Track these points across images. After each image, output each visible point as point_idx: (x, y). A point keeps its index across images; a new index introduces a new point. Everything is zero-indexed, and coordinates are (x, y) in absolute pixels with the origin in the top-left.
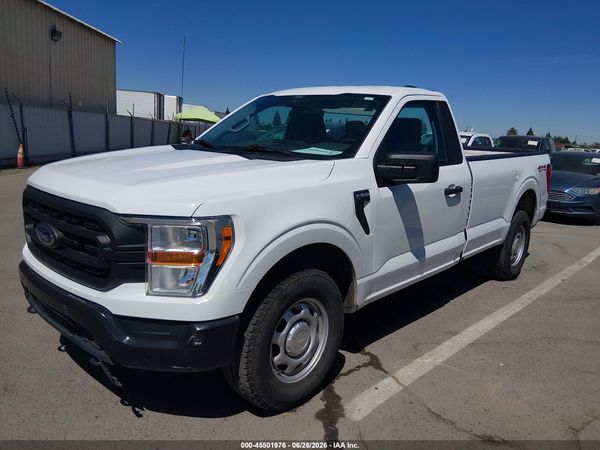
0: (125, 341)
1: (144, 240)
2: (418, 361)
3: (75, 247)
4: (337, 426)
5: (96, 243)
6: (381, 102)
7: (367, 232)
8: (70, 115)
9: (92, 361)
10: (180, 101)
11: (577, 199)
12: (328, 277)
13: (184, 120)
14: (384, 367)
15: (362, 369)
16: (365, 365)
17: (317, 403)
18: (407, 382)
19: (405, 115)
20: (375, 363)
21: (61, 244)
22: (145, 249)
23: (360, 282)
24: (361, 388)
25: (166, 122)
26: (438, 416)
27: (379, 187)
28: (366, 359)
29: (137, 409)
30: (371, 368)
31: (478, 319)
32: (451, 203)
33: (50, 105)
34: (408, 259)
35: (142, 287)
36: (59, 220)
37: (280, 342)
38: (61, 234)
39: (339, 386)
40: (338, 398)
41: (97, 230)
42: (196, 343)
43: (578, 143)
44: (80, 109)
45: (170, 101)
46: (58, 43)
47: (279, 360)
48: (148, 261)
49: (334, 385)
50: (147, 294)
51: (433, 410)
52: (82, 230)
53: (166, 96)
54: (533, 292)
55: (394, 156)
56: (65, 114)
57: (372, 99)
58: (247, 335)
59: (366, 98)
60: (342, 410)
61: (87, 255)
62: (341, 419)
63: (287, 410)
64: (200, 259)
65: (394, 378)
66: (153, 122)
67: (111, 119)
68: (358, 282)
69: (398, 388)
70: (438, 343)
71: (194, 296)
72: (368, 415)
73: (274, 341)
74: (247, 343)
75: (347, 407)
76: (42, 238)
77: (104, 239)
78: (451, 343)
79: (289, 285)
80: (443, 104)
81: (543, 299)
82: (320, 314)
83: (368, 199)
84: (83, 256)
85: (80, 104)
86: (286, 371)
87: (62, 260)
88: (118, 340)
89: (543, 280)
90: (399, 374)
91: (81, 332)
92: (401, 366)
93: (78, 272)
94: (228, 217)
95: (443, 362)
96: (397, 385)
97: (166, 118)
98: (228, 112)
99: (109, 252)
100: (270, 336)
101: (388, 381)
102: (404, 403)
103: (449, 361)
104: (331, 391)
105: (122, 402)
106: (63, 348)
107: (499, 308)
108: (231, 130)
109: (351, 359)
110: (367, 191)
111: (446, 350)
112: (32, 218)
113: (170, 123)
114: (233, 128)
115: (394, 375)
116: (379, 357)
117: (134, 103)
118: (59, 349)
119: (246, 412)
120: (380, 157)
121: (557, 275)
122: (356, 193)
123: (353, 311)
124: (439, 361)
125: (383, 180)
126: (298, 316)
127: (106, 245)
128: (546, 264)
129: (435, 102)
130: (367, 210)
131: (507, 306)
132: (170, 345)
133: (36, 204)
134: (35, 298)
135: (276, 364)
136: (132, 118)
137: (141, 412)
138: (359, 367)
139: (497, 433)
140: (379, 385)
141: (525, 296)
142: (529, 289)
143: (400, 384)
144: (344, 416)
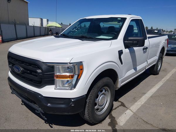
0: (48, 105)
1: (53, 71)
2: (136, 103)
3: (28, 73)
4: (116, 128)
5: (36, 72)
6: (124, 20)
7: (122, 64)
8: (15, 26)
9: (36, 111)
10: (48, 21)
11: (172, 48)
12: (111, 79)
13: (49, 26)
14: (126, 106)
15: (119, 107)
16: (120, 106)
17: (108, 120)
18: (134, 111)
19: (131, 24)
20: (123, 105)
21: (23, 72)
22: (54, 74)
23: (120, 80)
24: (121, 114)
25: (44, 27)
26: (147, 122)
27: (125, 49)
28: (120, 103)
29: (50, 125)
30: (122, 106)
31: (151, 88)
32: (144, 52)
33: (9, 23)
34: (133, 71)
35: (53, 87)
36: (22, 64)
37: (97, 102)
38: (23, 69)
39: (113, 113)
40: (114, 118)
41: (37, 68)
42: (72, 105)
43: (166, 31)
44: (18, 24)
45: (45, 21)
46: (10, 3)
47: (97, 108)
48: (55, 78)
49: (112, 113)
50: (55, 89)
51: (145, 120)
52: (30, 68)
53: (43, 19)
54: (164, 78)
55: (130, 38)
56: (14, 25)
57: (120, 19)
58: (88, 101)
59: (118, 19)
60: (116, 122)
61: (33, 76)
62: (117, 125)
63: (99, 123)
64: (72, 77)
65: (130, 110)
66: (40, 27)
67: (27, 27)
68: (119, 80)
69: (132, 113)
70: (141, 97)
71: (71, 89)
72: (125, 123)
73: (95, 102)
74: (87, 103)
75: (118, 121)
76: (16, 70)
77: (39, 71)
78: (145, 97)
79: (100, 83)
80: (141, 20)
81: (168, 80)
82: (108, 91)
83: (122, 53)
84: (31, 77)
85: (18, 23)
86: (99, 110)
87: (24, 77)
88: (45, 105)
89: (167, 74)
90: (131, 108)
91: (32, 102)
92: (131, 105)
93: (30, 82)
94: (81, 62)
95: (144, 103)
96: (132, 112)
97: (44, 26)
98: (70, 25)
99: (41, 75)
100: (95, 100)
101: (128, 111)
102: (135, 118)
103: (145, 103)
104: (111, 115)
105: (45, 122)
106: (23, 104)
107: (156, 84)
108: (72, 30)
109: (116, 104)
110: (122, 50)
111: (143, 100)
112: (12, 63)
113: (45, 28)
114: (72, 29)
115: (130, 108)
116: (124, 103)
117: (34, 22)
118: (22, 104)
119: (86, 124)
120: (125, 38)
121: (170, 73)
122: (119, 51)
123: (117, 89)
124: (143, 103)
125: (126, 46)
126: (102, 93)
127: (40, 73)
128: (166, 69)
129: (139, 19)
130: (122, 56)
131: (158, 84)
132: (63, 106)
133: (12, 58)
134: (14, 89)
135: (96, 109)
136: (34, 26)
137: (52, 126)
138: (118, 106)
139: (166, 127)
140: (126, 113)
141: (162, 80)
142: (163, 78)
143: (133, 112)
144: (117, 124)
